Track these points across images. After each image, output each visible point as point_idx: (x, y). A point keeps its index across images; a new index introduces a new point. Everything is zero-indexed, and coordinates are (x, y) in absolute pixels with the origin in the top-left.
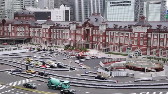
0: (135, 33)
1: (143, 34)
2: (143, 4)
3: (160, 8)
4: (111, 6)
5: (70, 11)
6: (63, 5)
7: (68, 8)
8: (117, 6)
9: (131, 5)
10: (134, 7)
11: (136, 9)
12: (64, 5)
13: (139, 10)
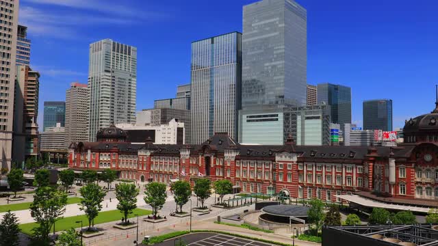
0: (280, 163)
1: (291, 164)
2: (296, 119)
3: (320, 126)
4: (248, 121)
5: (184, 129)
6: (174, 120)
7: (182, 125)
8: (257, 121)
9: (277, 120)
10: (282, 123)
11: (286, 127)
12: (176, 120)
13: (290, 127)
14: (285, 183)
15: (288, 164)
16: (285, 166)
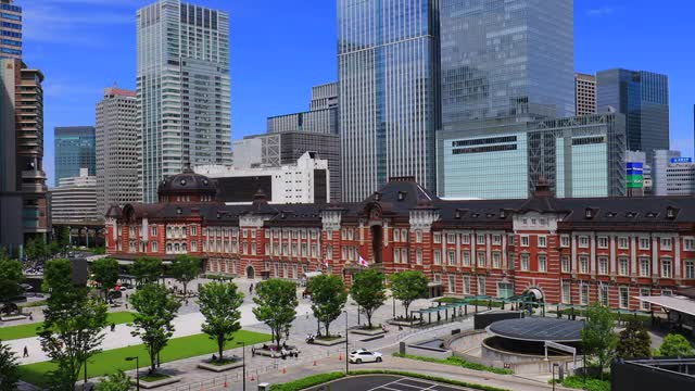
0: (522, 235)
1: (545, 236)
2: (553, 143)
3: (604, 157)
4: (456, 152)
5: (328, 173)
6: (307, 155)
7: (323, 164)
8: (474, 151)
9: (514, 147)
10: (526, 154)
11: (533, 161)
12: (312, 156)
13: (542, 161)
14: (533, 275)
15: (539, 235)
16: (533, 240)
